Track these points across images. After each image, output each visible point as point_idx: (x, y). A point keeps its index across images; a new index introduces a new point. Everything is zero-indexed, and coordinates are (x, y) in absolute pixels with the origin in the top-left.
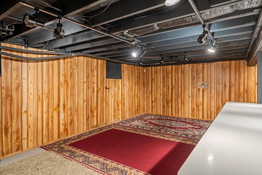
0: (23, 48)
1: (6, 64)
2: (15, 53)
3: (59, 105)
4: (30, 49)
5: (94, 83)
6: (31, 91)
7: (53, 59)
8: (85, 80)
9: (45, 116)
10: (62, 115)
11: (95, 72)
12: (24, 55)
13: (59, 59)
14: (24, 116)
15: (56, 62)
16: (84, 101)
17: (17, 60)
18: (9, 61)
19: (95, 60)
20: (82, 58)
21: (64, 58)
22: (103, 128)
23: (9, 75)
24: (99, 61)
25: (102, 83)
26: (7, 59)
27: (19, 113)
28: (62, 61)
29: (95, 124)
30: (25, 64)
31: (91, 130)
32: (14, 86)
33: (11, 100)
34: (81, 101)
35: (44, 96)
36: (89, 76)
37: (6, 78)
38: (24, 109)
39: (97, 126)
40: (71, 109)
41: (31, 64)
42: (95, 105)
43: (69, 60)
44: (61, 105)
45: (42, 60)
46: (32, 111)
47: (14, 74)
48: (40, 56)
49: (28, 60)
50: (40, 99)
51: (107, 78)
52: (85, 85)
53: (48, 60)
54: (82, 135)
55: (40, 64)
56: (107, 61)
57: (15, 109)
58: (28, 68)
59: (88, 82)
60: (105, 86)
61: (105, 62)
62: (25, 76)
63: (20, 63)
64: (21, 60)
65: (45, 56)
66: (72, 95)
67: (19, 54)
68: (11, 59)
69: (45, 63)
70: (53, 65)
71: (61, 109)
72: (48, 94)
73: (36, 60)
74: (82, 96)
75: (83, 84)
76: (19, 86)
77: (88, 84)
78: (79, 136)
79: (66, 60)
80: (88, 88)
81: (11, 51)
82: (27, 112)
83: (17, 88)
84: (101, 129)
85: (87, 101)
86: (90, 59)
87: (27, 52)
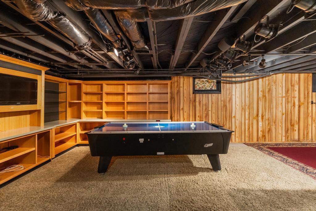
0: (233, 75)
1: (224, 86)
2: (228, 79)
3: (258, 115)
4: (237, 75)
5: (294, 97)
6: (238, 103)
7: (253, 80)
8: (284, 95)
9: (247, 122)
10: (260, 124)
11: (296, 87)
12: (234, 79)
13: (258, 79)
14: (233, 120)
15: (255, 82)
16: (283, 114)
17: (229, 83)
18: (225, 84)
19: (297, 75)
20: (280, 75)
21: (263, 78)
22: (306, 144)
23: (225, 93)
24: (302, 75)
25: (306, 97)
26: (224, 83)
27: (231, 117)
28: (260, 80)
29: (296, 137)
30: (234, 85)
31: (291, 142)
32: (228, 99)
33: (226, 108)
34: (279, 115)
35: (247, 107)
36: (288, 91)
37: (224, 94)
38: (233, 115)
39: (299, 140)
40: (268, 120)
41: (238, 85)
42: (296, 119)
43: (267, 78)
44: (260, 115)
45: (245, 82)
46: (238, 116)
47: (228, 92)
48: (243, 79)
49: (236, 82)
50: (243, 109)
51: (313, 91)
52: (284, 99)
53: (249, 81)
54: (280, 144)
55: (243, 84)
56: (313, 74)
57: (228, 115)
58: (236, 88)
59: (287, 97)
60: (310, 100)
61: (311, 75)
62: (234, 93)
63: (231, 85)
64: (231, 83)
65: (247, 78)
66: (270, 108)
67: (231, 79)
68: (226, 83)
69: (247, 83)
70: (253, 84)
71: (260, 118)
72: (249, 106)
73: (241, 82)
74: (280, 109)
75: (281, 99)
76: (231, 100)
77: (288, 99)
78: (276, 144)
79: (264, 79)
80: (287, 102)
81: (226, 78)
82: (235, 117)
83: (229, 101)
84: (303, 144)
85: (287, 114)
86: (290, 74)
87: (235, 77)
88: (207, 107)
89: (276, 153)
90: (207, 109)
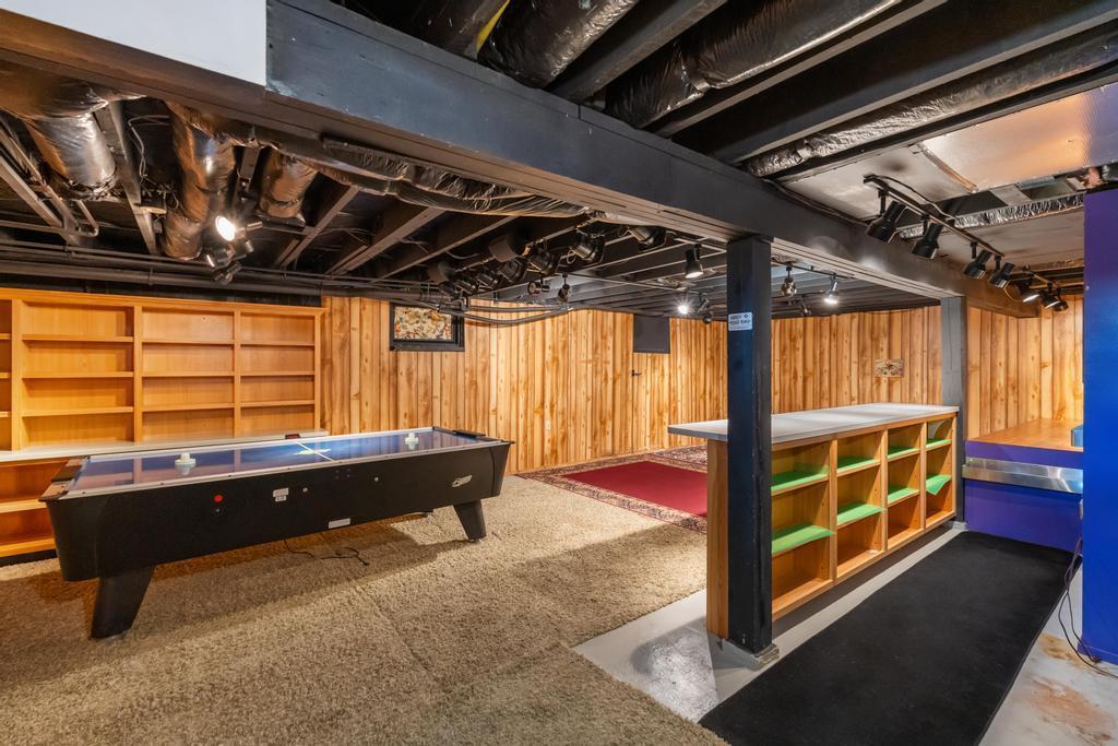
0: (492, 305)
1: (470, 332)
2: (481, 314)
3: (543, 404)
4: (502, 305)
5: (606, 362)
6: (502, 376)
7: (534, 320)
8: (590, 357)
9: (521, 421)
10: (548, 423)
11: (610, 339)
12: (493, 316)
13: (544, 318)
14: (492, 418)
15: (538, 323)
16: (588, 400)
17: (484, 325)
18: (474, 327)
19: (611, 314)
20: (584, 312)
21: (552, 317)
22: (625, 459)
23: (474, 350)
24: (619, 315)
25: (625, 362)
26: (471, 323)
27: (486, 412)
28: (548, 321)
29: (609, 448)
30: (494, 330)
31: (602, 459)
32: (480, 367)
33: (476, 389)
34: (582, 400)
35: (521, 386)
36: (597, 347)
37: (471, 355)
38: (492, 407)
39: (613, 454)
40: (563, 413)
41: (503, 330)
42: (609, 408)
43: (561, 318)
44: (547, 403)
45: (518, 323)
46: (503, 410)
47: (480, 349)
48: (514, 316)
49: (498, 324)
50: (514, 391)
51: (634, 351)
52: (590, 366)
53: (527, 321)
54: (583, 466)
55: (514, 328)
56: (635, 314)
57: (480, 406)
58: (498, 338)
59: (595, 361)
60: (630, 369)
61: (632, 316)
62: (493, 351)
63: (487, 329)
64: (488, 323)
65: (522, 315)
66: (566, 386)
67: (486, 315)
68: (477, 324)
69: (522, 327)
70: (534, 329)
71: (547, 411)
72: (526, 383)
73: (509, 324)
74: (584, 389)
75: (584, 365)
76: (486, 368)
77: (596, 366)
78: (577, 467)
79: (556, 319)
80: (596, 373)
81: (477, 311)
82: (495, 411)
83: (484, 370)
84: (620, 460)
85: (594, 399)
86: (599, 312)
87: (497, 311)
88: (429, 387)
89: (579, 484)
90: (429, 395)
